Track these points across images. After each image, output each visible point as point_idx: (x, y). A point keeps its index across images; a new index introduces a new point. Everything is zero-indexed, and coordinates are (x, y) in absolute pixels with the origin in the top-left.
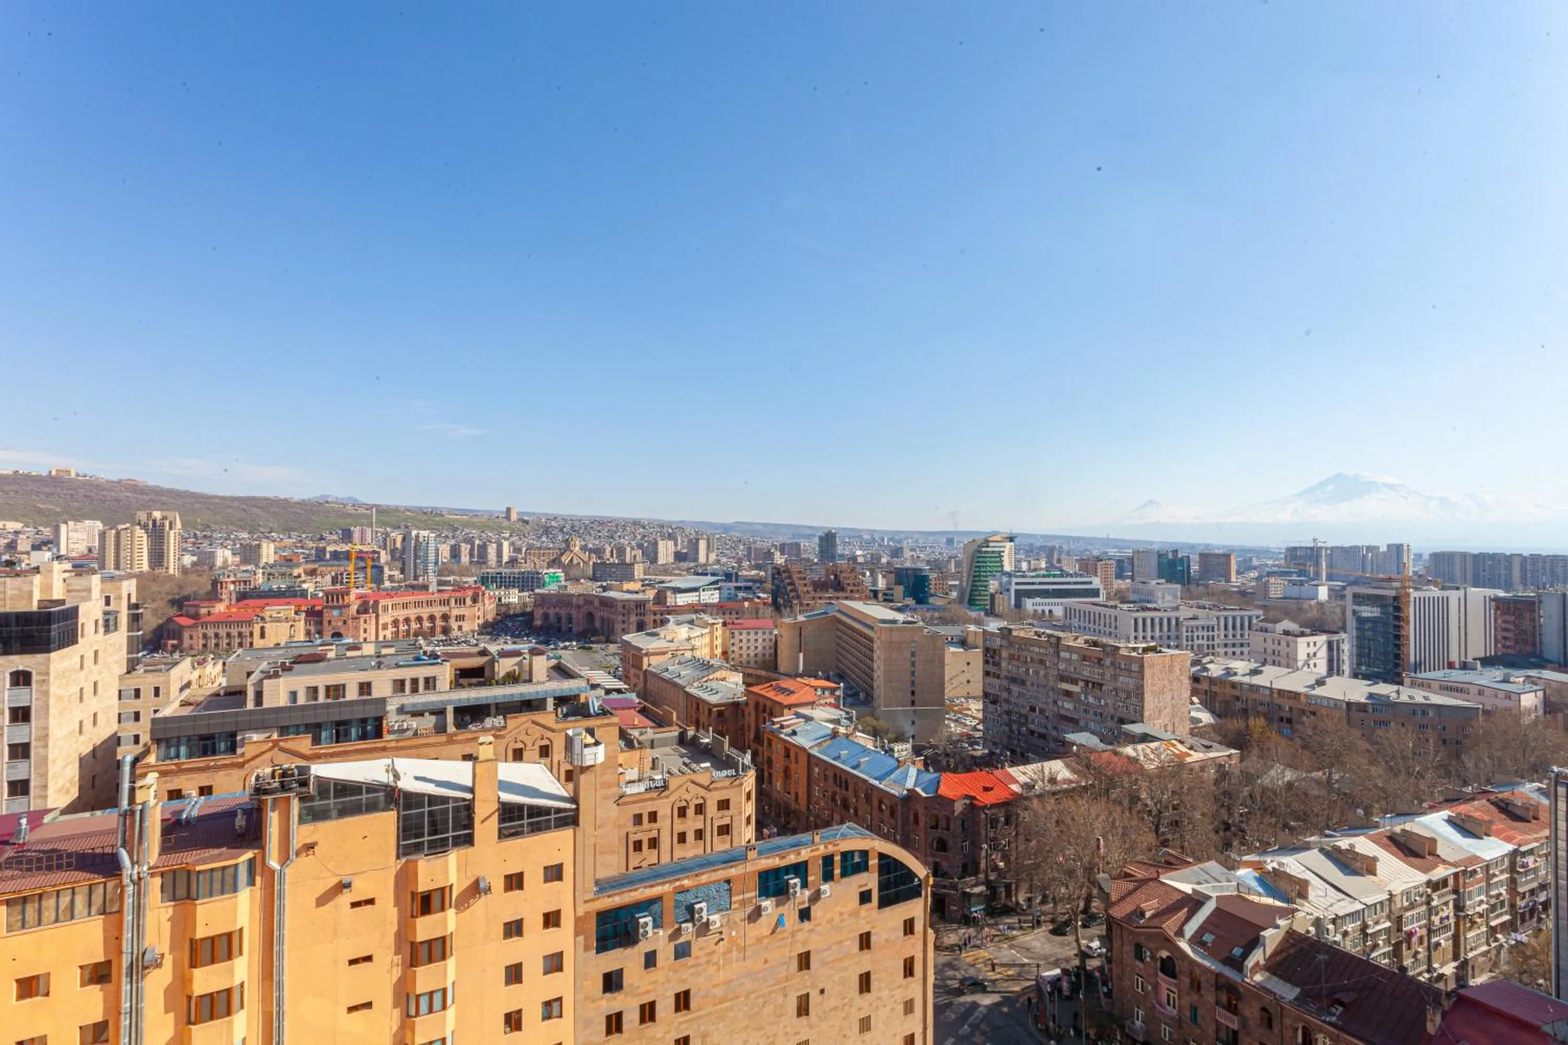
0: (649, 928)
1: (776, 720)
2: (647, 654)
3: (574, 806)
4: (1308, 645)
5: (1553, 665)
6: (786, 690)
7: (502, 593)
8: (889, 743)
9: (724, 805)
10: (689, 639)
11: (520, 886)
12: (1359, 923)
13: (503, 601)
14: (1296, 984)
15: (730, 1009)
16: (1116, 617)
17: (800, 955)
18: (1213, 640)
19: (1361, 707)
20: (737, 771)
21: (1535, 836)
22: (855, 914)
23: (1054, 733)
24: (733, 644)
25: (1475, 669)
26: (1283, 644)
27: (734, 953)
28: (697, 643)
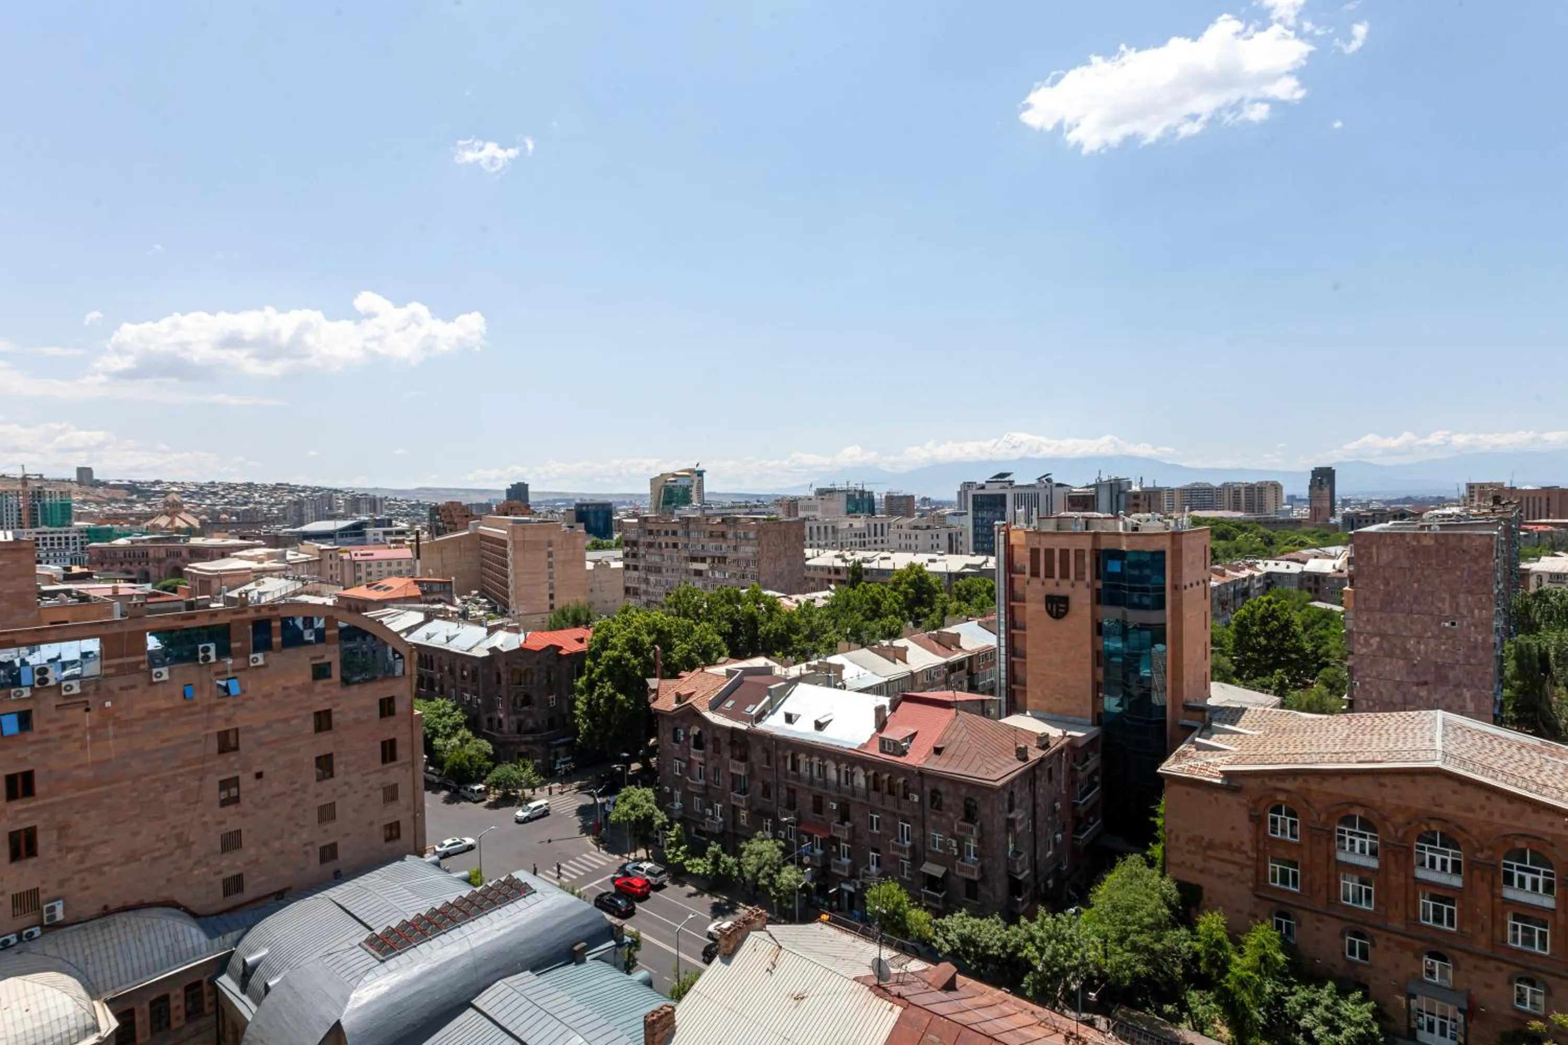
6: (383, 587)
15: (108, 795)
17: (222, 734)
18: (864, 546)
22: (306, 689)
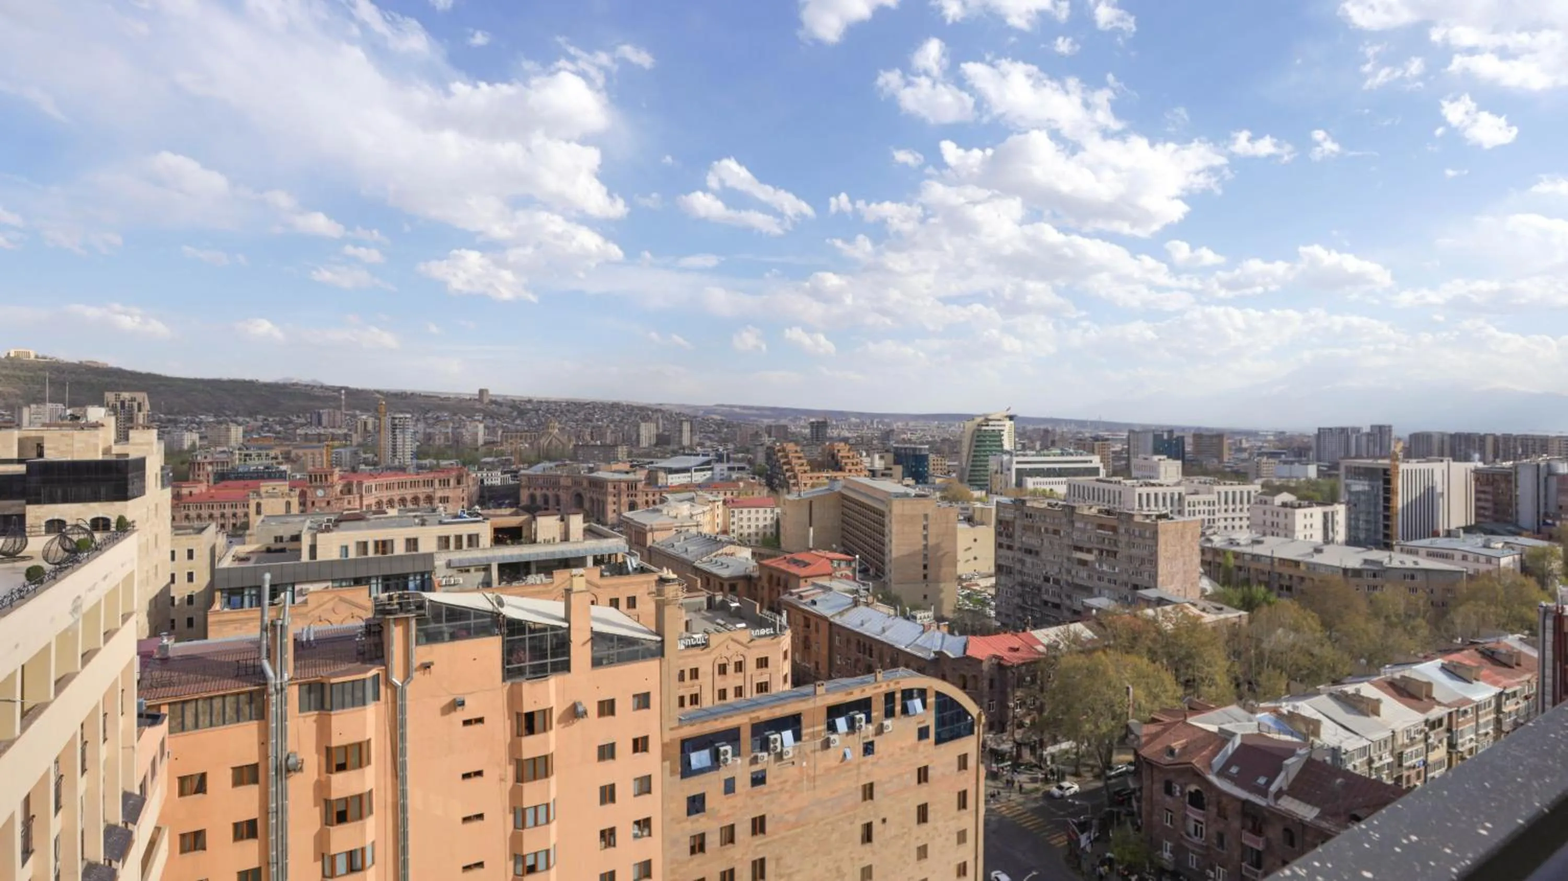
0: (729, 756)
1: (794, 591)
2: (652, 530)
3: (659, 639)
4: (1305, 516)
5: (1528, 533)
6: (802, 562)
7: (485, 475)
8: (911, 611)
9: (763, 663)
10: (691, 516)
11: (612, 712)
12: (1365, 758)
13: (486, 483)
14: (1316, 805)
15: (802, 833)
16: (1120, 493)
17: (864, 786)
18: (1214, 514)
19: (1357, 573)
20: (775, 629)
21: (1518, 680)
22: (914, 749)
23: (1068, 602)
24: (733, 523)
25: (1458, 537)
26: (1282, 516)
27: (805, 782)
28: (700, 518)
